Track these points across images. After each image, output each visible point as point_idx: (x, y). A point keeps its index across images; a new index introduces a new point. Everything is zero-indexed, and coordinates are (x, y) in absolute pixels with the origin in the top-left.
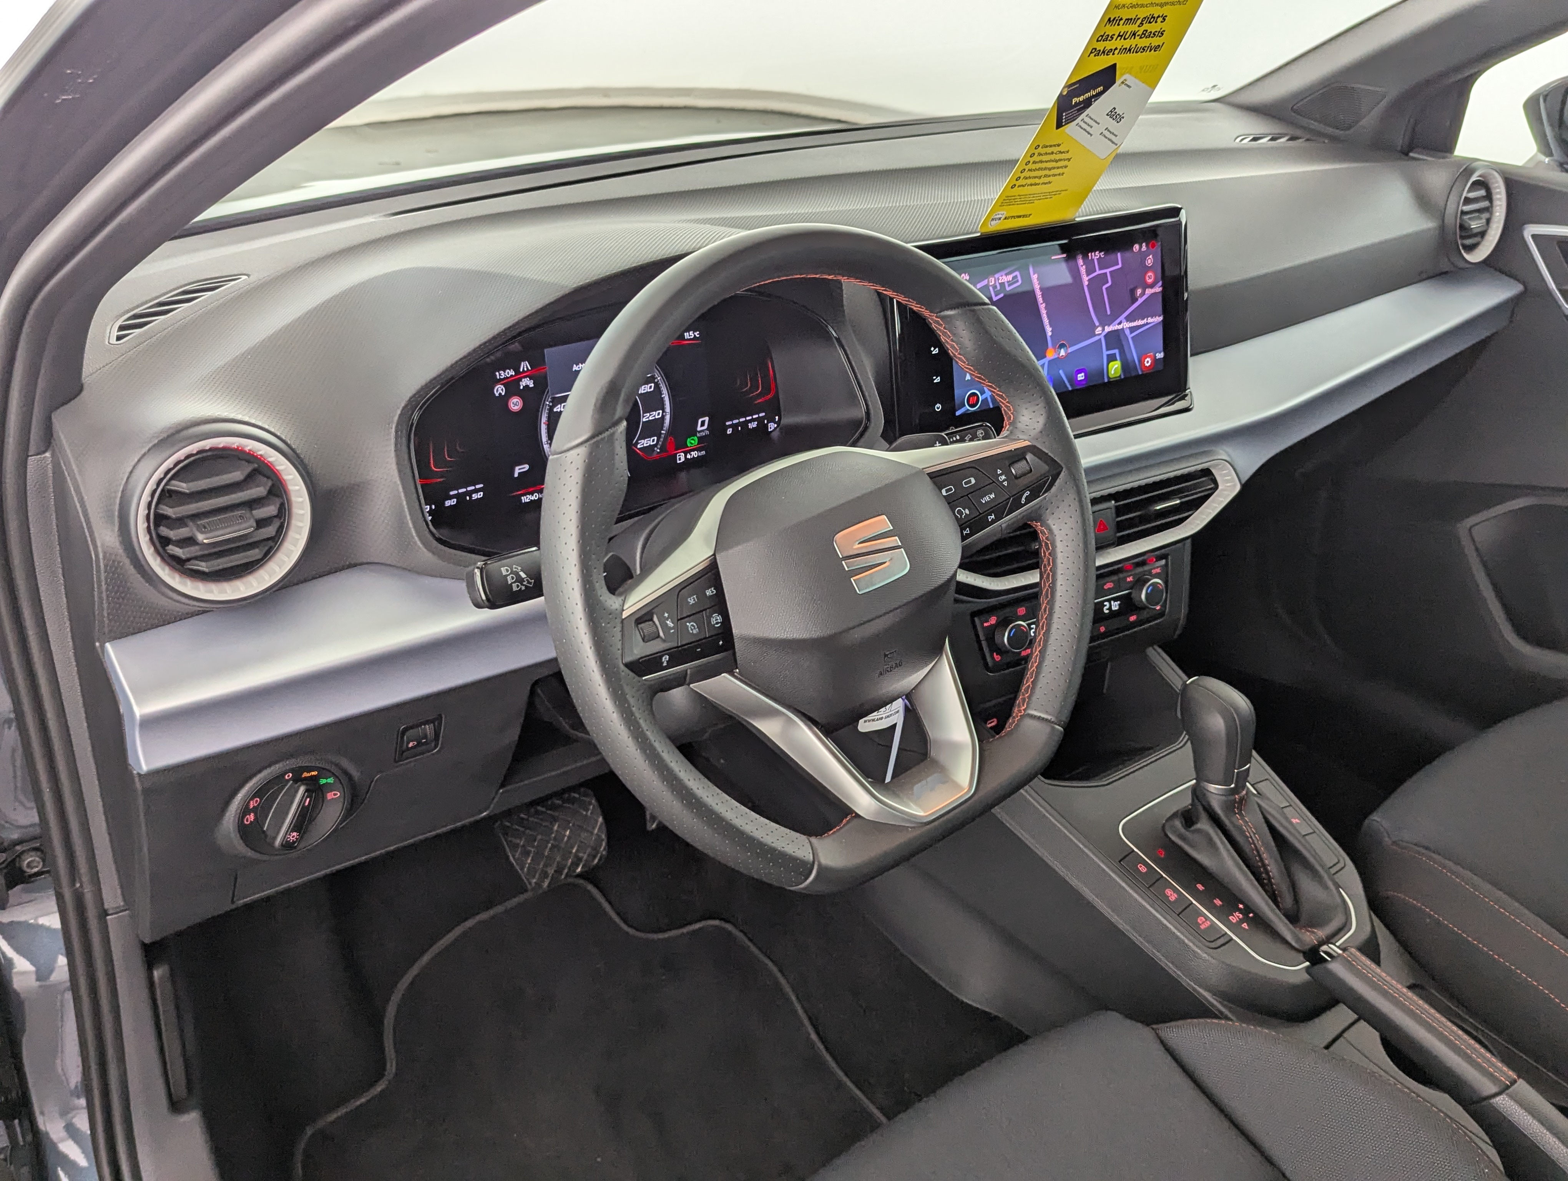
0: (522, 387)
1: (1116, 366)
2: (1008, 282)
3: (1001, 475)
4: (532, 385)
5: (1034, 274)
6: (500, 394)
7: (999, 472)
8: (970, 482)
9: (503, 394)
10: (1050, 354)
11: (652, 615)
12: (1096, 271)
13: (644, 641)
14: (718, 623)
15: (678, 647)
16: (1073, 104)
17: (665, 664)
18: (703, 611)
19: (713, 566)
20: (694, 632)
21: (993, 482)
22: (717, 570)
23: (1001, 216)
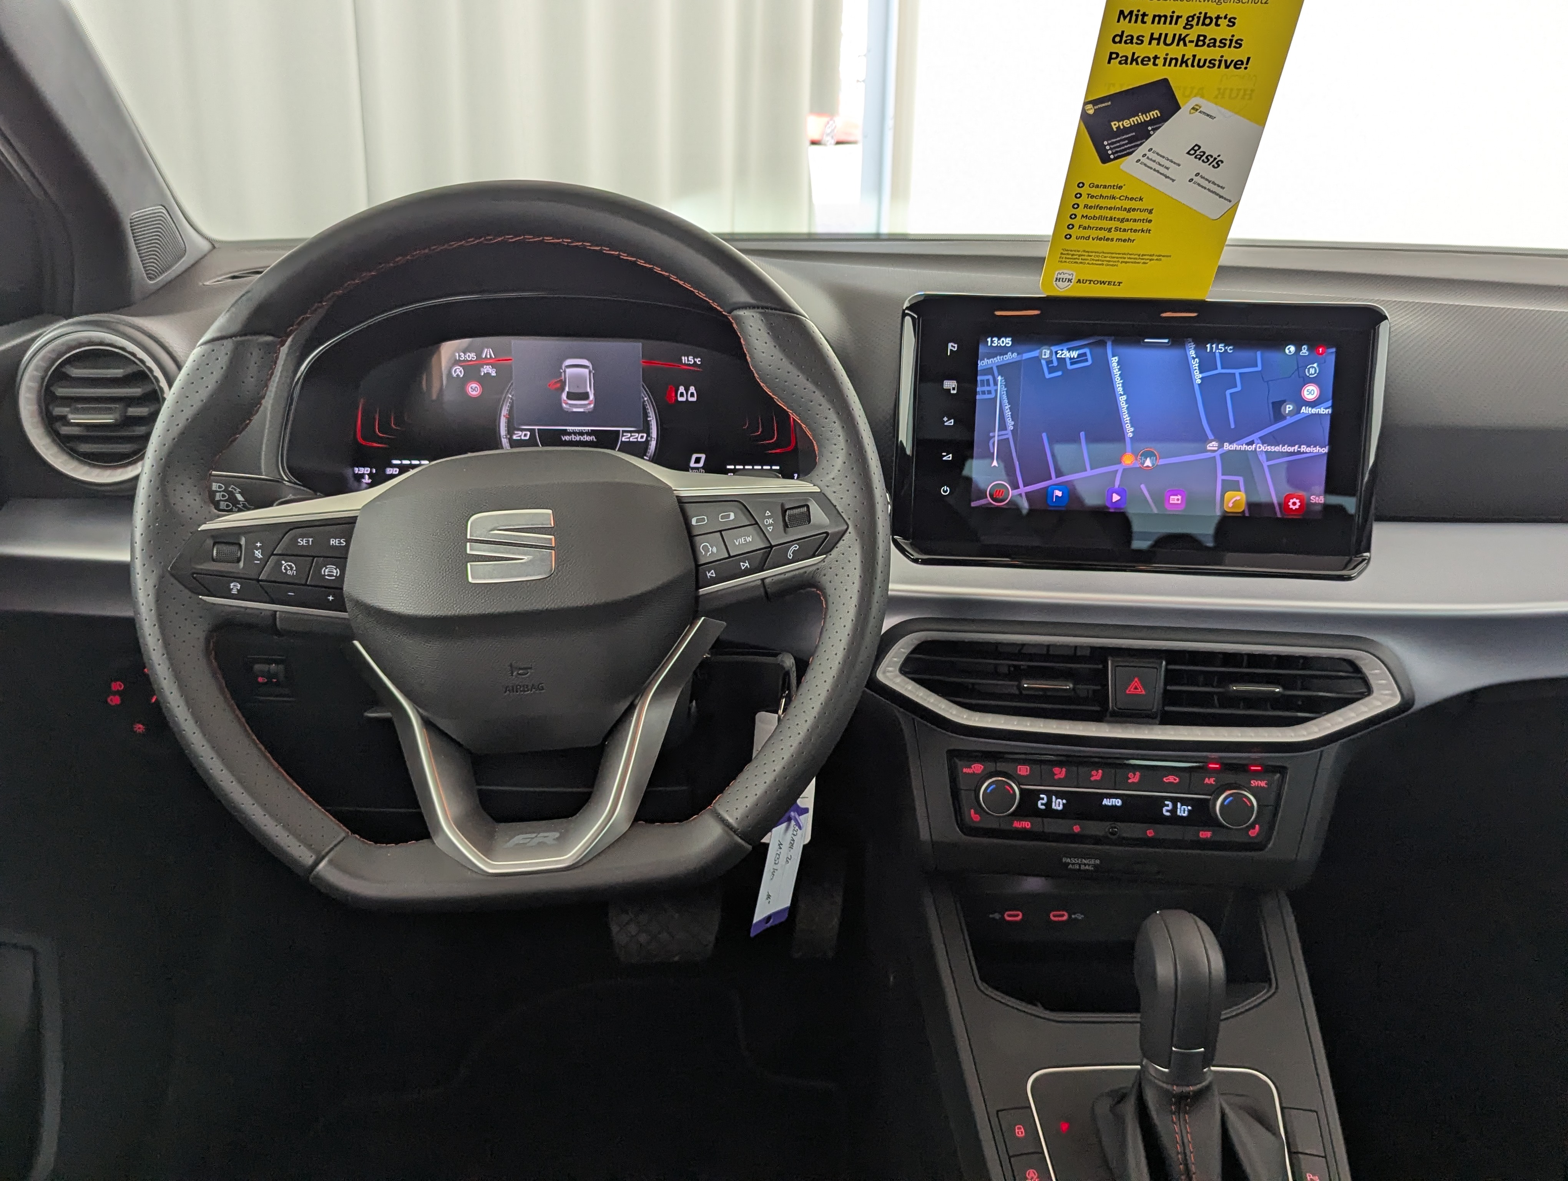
0: (482, 374)
1: (1238, 498)
2: (1071, 359)
3: (769, 517)
4: (494, 374)
5: (1113, 356)
6: (458, 375)
7: (768, 513)
8: (729, 516)
9: (461, 376)
10: (1128, 460)
11: (239, 539)
12: (1216, 369)
13: (213, 560)
14: (332, 576)
15: (258, 581)
16: (1115, 130)
17: (234, 592)
18: (314, 557)
19: (355, 518)
20: (289, 573)
21: (757, 523)
22: (355, 523)
23: (1070, 277)
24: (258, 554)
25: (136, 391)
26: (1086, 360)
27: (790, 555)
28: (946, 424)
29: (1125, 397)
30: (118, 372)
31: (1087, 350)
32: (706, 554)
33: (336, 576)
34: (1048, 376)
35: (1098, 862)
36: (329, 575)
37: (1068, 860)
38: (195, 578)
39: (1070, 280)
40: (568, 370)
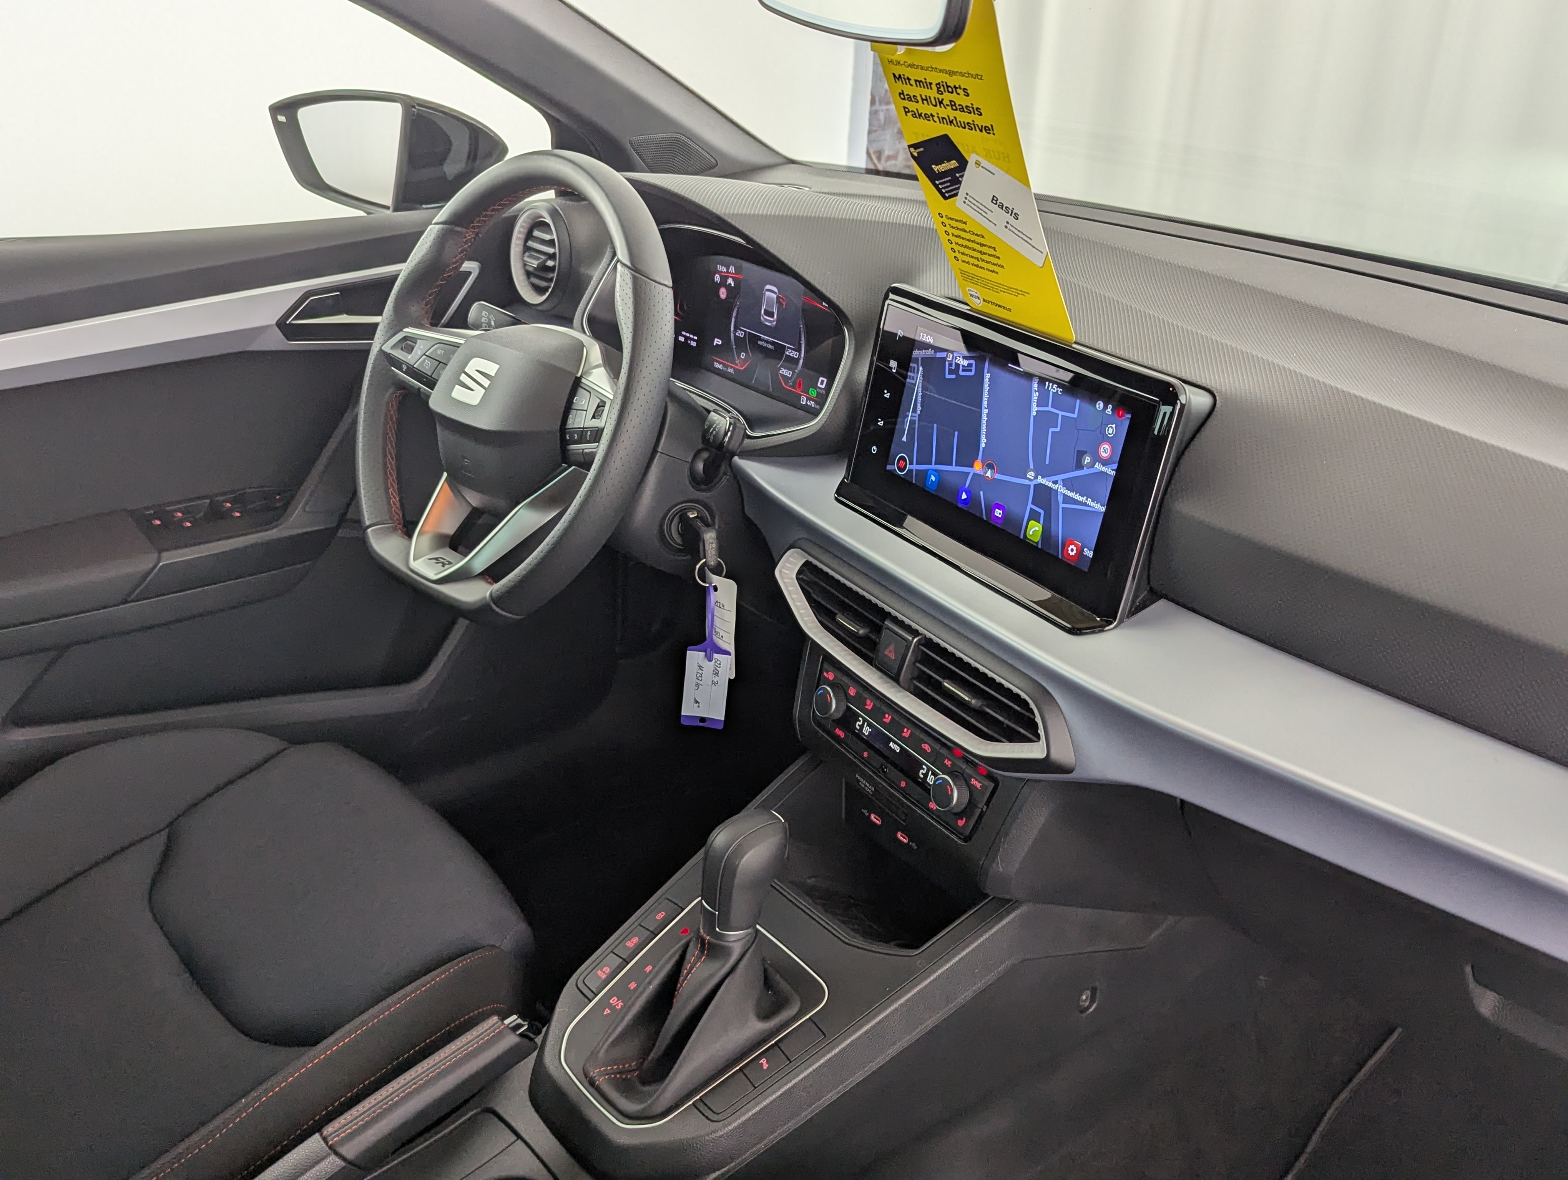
0: (728, 284)
1: (1037, 529)
2: (963, 366)
4: (733, 285)
5: (987, 373)
10: (978, 467)
11: (417, 341)
12: (1047, 406)
13: (401, 349)
15: (413, 367)
16: (937, 172)
17: (404, 370)
19: (461, 345)
22: (458, 348)
23: (977, 295)
24: (419, 352)
26: (971, 370)
28: (885, 395)
29: (989, 412)
31: (973, 362)
34: (948, 376)
35: (874, 788)
37: (859, 778)
38: (389, 356)
39: (978, 298)
40: (767, 293)
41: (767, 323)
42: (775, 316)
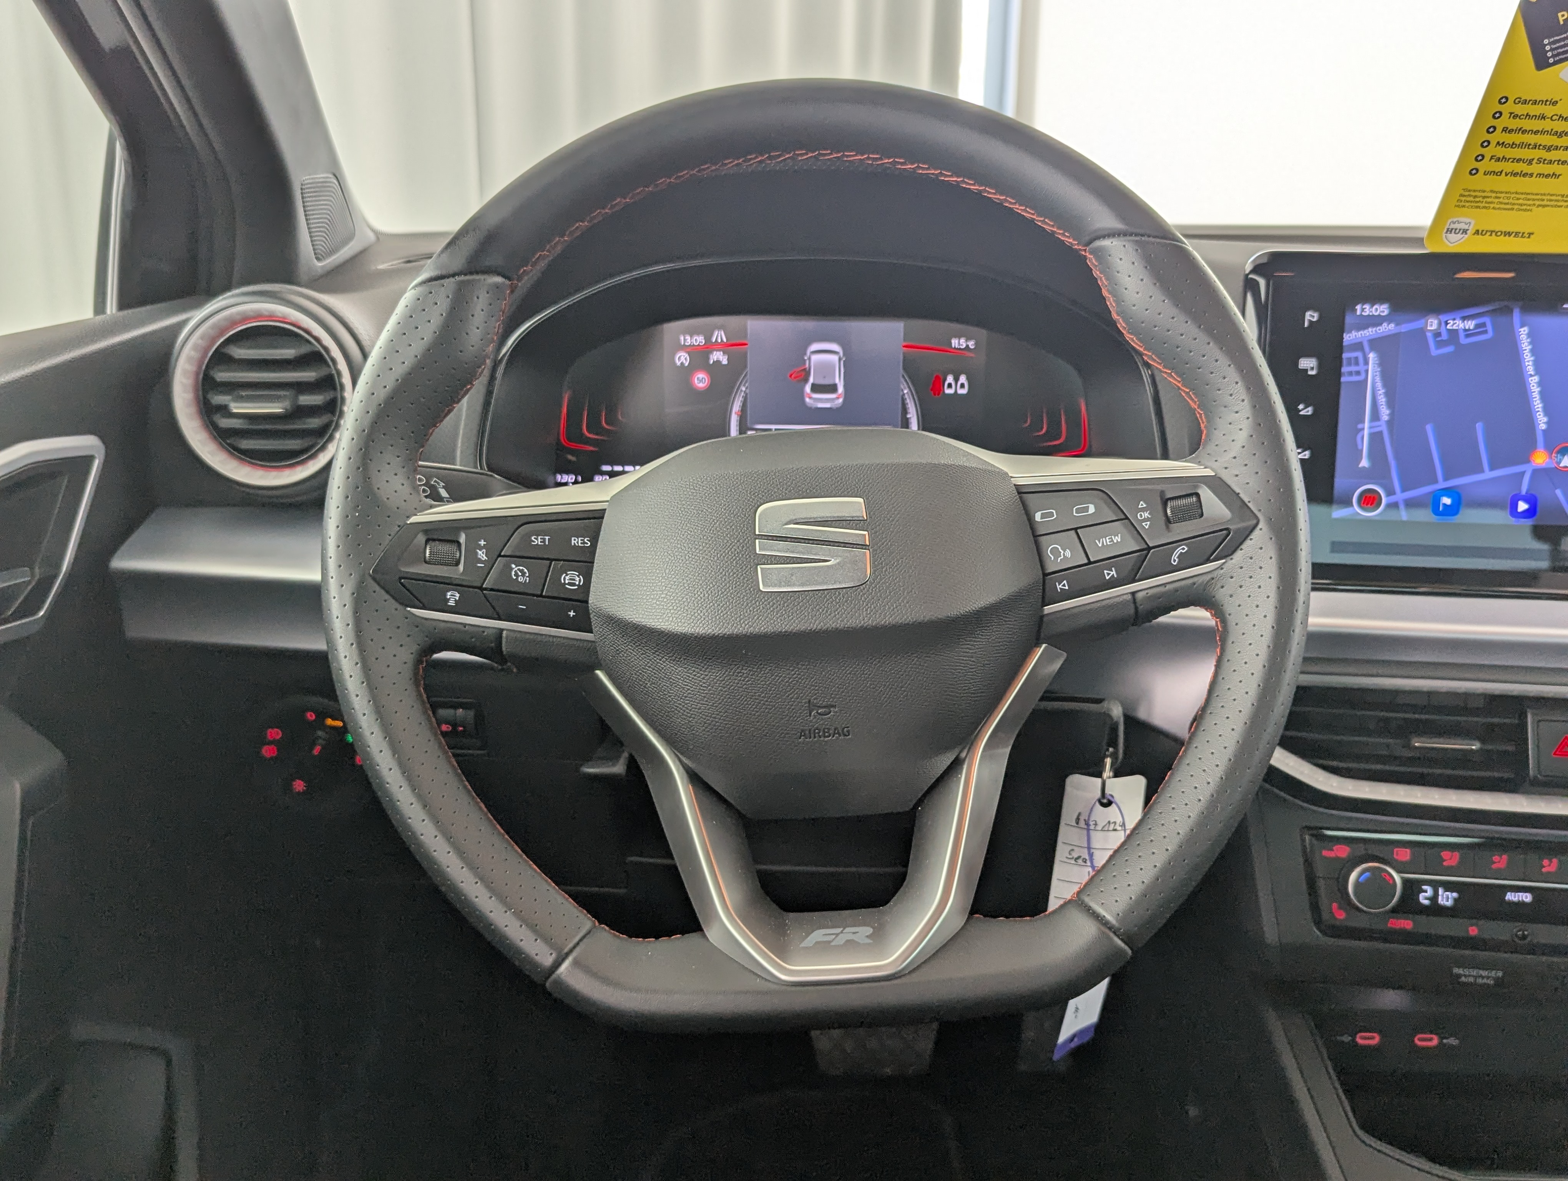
0: (711, 362)
2: (1465, 330)
3: (1143, 510)
4: (725, 362)
5: (1521, 327)
6: (682, 363)
7: (1142, 505)
8: (1087, 509)
9: (687, 364)
10: (1540, 459)
11: (458, 535)
13: (426, 562)
14: (574, 585)
15: (481, 588)
16: (1562, 23)
17: (452, 603)
18: (551, 560)
19: (605, 510)
20: (520, 579)
21: (1127, 518)
22: (602, 518)
23: (1466, 227)
24: (482, 555)
25: (308, 375)
26: (1486, 332)
27: (1175, 560)
28: (1301, 413)
29: (1536, 379)
30: (289, 353)
31: (1487, 320)
32: (1056, 558)
33: (579, 585)
34: (1434, 352)
35: (1500, 974)
36: (569, 584)
37: (1461, 971)
38: (402, 584)
39: (1465, 231)
40: (815, 358)
41: (820, 405)
42: (841, 389)
